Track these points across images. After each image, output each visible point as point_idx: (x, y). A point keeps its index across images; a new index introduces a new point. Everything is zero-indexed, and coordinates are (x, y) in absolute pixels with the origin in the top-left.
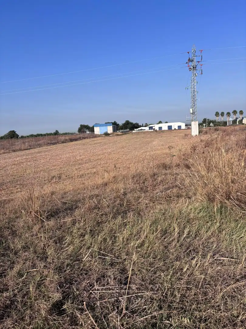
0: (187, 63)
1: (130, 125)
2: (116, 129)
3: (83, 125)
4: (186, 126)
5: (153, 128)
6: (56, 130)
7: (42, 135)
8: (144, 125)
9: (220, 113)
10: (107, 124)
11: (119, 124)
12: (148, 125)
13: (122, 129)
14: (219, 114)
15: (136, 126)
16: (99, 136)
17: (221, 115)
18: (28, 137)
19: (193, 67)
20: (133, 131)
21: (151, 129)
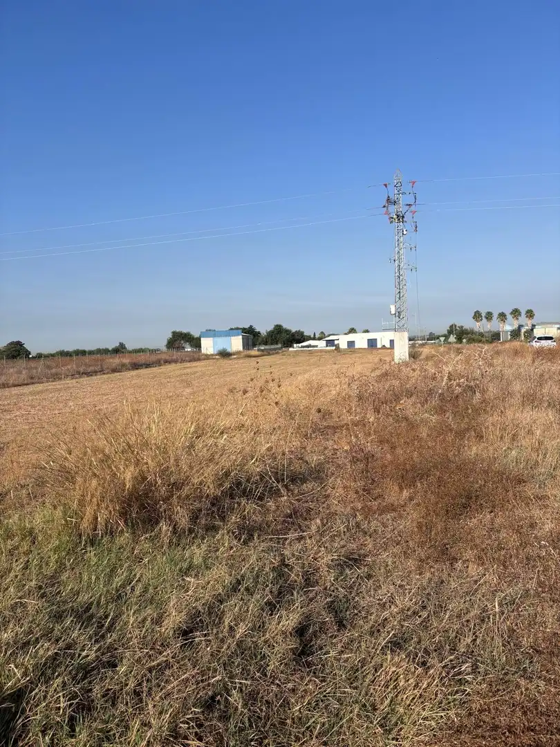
0: (384, 207)
1: (284, 336)
2: (250, 343)
3: (178, 333)
4: (410, 340)
5: (336, 342)
6: (120, 343)
7: (83, 353)
8: (317, 336)
9: (483, 315)
10: (233, 331)
11: (259, 333)
12: (326, 335)
13: (266, 343)
14: (481, 317)
15: (299, 338)
16: (208, 357)
17: (487, 318)
18: (53, 355)
19: (398, 216)
20: (291, 349)
21: (330, 346)
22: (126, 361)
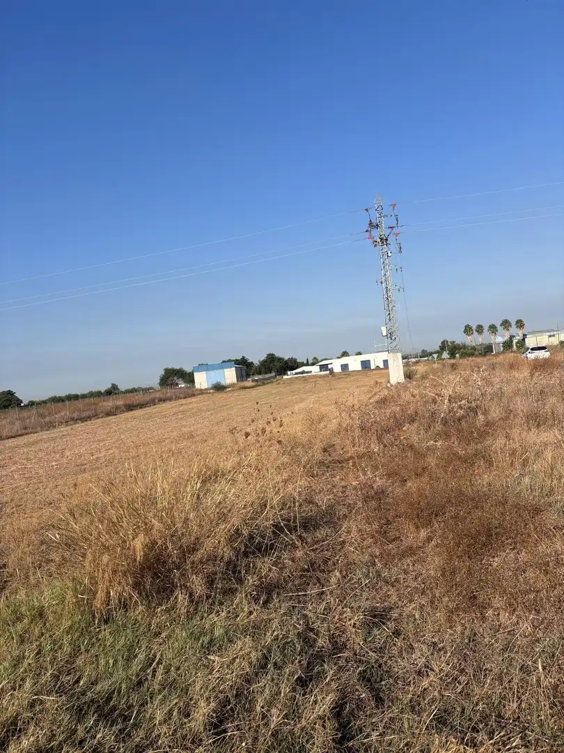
0: (367, 231)
1: (277, 364)
2: (244, 374)
3: (170, 370)
4: (404, 358)
5: (330, 366)
6: (112, 384)
7: (76, 397)
8: (310, 362)
9: (474, 328)
10: (226, 363)
11: (252, 363)
12: (319, 359)
13: (259, 373)
14: (472, 330)
15: (292, 365)
16: (202, 392)
17: (478, 331)
18: (45, 402)
19: (381, 239)
20: (285, 377)
21: (324, 371)
22: (120, 403)
